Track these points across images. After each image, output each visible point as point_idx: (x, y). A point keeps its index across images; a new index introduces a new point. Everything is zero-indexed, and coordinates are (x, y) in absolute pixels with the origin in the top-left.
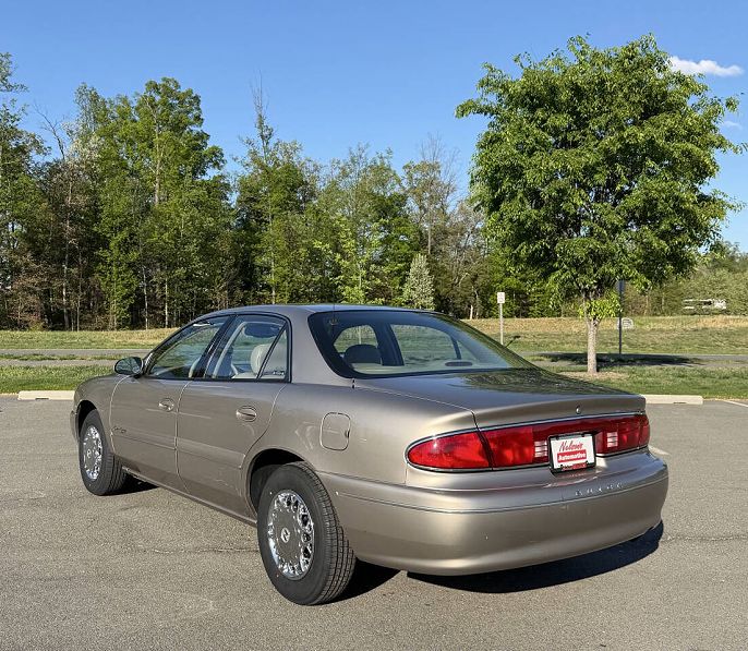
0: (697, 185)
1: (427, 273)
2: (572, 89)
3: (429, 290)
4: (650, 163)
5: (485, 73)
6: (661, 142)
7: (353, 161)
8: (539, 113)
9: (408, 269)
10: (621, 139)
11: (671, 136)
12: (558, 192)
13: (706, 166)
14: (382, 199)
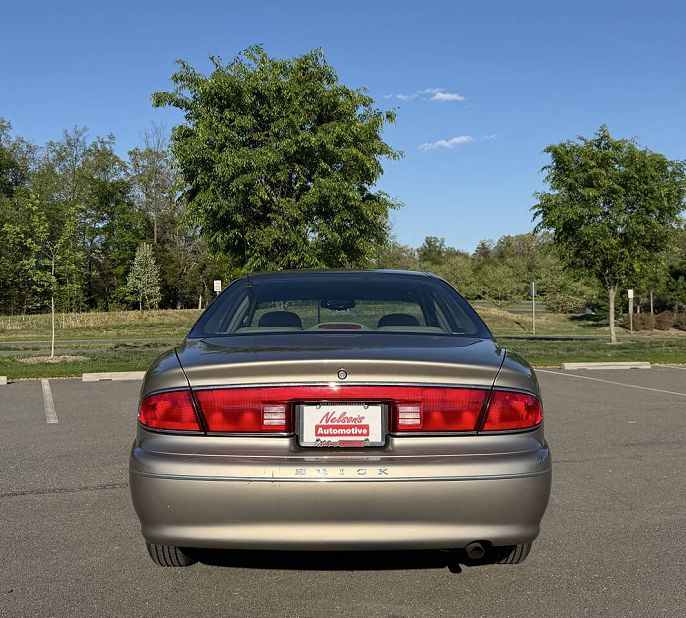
0: (366, 186)
1: (153, 262)
2: (254, 94)
3: (156, 280)
4: (324, 165)
5: (178, 69)
6: (330, 147)
7: (69, 144)
8: (227, 113)
9: (133, 258)
10: (297, 142)
11: (339, 142)
12: (245, 186)
13: (368, 169)
14: (103, 185)
